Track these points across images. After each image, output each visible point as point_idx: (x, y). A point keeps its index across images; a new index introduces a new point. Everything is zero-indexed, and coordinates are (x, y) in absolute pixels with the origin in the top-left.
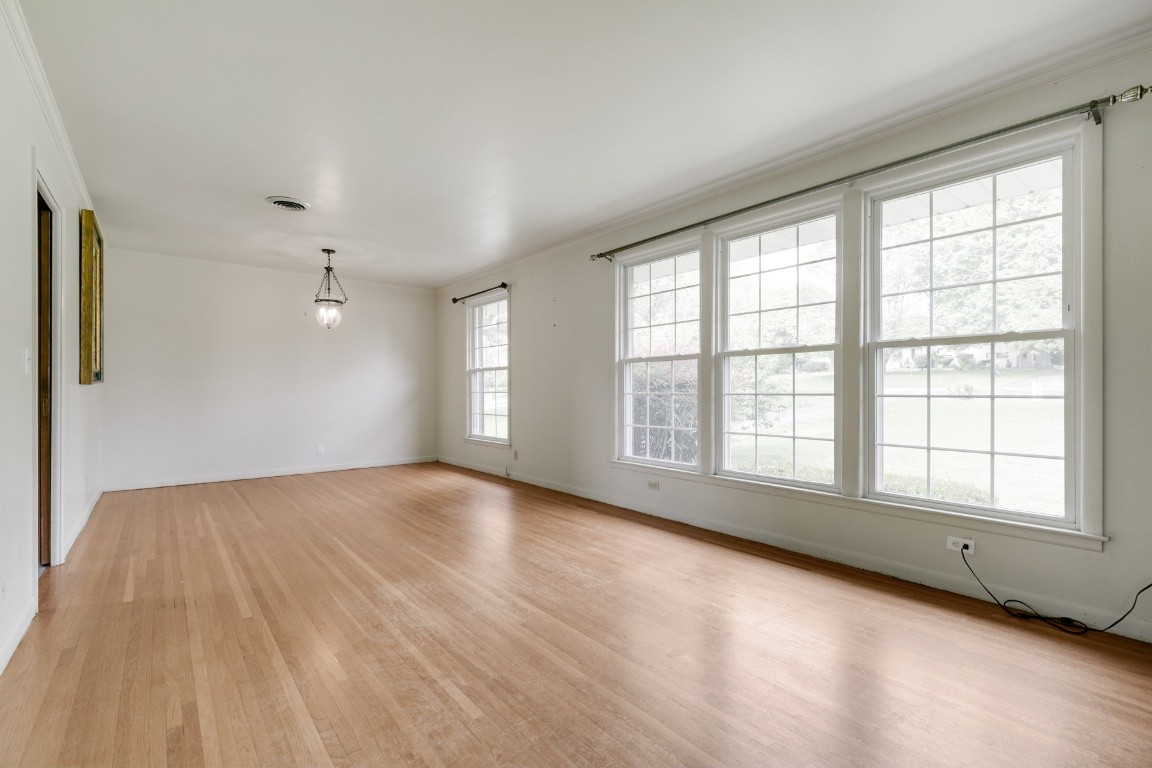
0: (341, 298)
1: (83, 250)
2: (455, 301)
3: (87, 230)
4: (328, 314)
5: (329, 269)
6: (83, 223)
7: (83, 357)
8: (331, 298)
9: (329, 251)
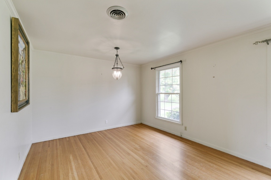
0: (122, 67)
1: (13, 39)
2: (152, 69)
3: (15, 29)
4: (117, 74)
5: (117, 55)
6: (13, 25)
7: (13, 97)
8: (118, 67)
9: (117, 48)
